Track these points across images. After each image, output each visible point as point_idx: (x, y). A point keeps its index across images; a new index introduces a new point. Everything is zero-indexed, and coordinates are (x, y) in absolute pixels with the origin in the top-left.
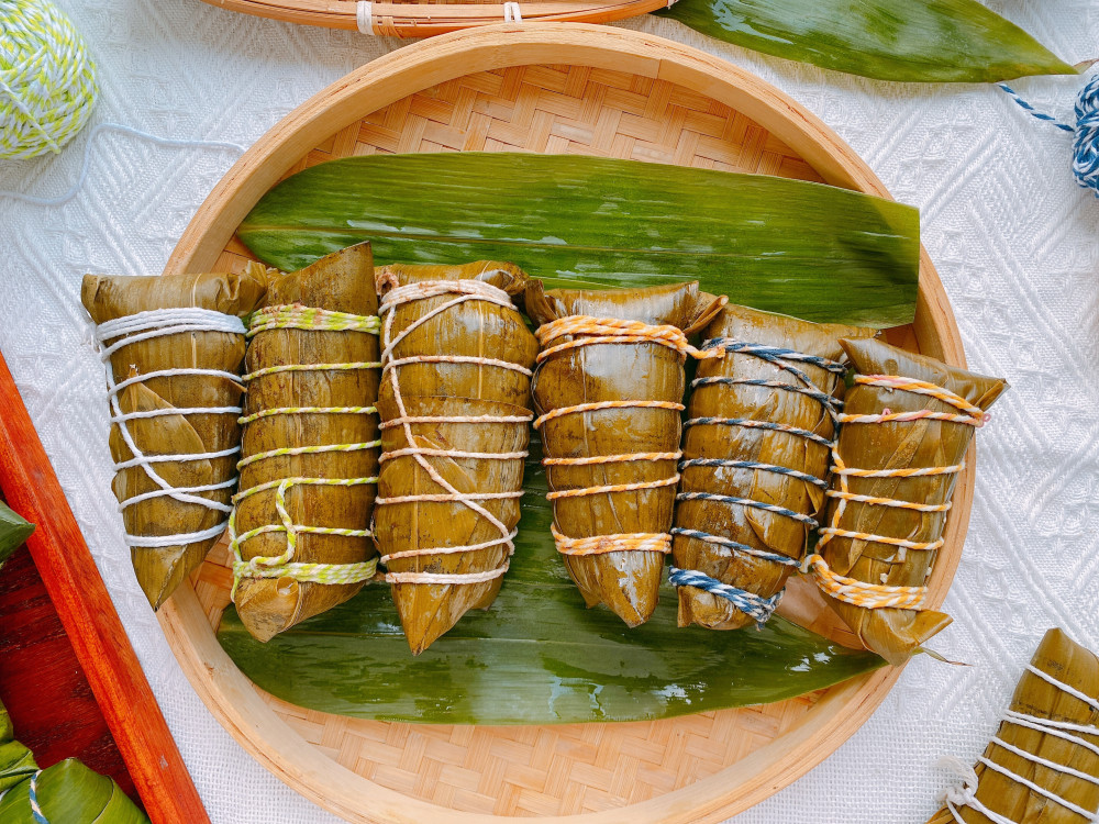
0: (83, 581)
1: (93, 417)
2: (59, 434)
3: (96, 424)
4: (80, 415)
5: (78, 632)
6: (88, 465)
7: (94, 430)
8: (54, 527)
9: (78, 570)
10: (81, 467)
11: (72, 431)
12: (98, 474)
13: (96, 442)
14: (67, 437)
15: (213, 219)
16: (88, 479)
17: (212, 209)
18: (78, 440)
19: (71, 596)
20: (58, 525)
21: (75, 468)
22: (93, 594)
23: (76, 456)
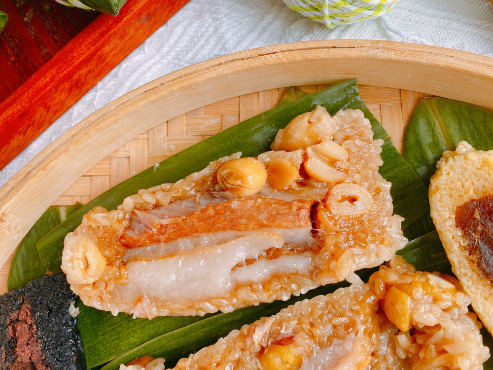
0: (67, 85)
1: (207, 41)
2: (186, 23)
3: (203, 46)
4: (206, 31)
5: (20, 96)
6: (168, 53)
7: (198, 47)
8: (103, 45)
9: (75, 77)
10: (166, 49)
11: (191, 31)
12: (161, 64)
13: (187, 52)
14: (185, 30)
15: (441, 64)
16: (157, 58)
17: (451, 60)
18: (186, 38)
19: (48, 79)
20: (107, 48)
21: (163, 45)
22: (60, 97)
23: (172, 42)
